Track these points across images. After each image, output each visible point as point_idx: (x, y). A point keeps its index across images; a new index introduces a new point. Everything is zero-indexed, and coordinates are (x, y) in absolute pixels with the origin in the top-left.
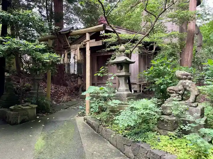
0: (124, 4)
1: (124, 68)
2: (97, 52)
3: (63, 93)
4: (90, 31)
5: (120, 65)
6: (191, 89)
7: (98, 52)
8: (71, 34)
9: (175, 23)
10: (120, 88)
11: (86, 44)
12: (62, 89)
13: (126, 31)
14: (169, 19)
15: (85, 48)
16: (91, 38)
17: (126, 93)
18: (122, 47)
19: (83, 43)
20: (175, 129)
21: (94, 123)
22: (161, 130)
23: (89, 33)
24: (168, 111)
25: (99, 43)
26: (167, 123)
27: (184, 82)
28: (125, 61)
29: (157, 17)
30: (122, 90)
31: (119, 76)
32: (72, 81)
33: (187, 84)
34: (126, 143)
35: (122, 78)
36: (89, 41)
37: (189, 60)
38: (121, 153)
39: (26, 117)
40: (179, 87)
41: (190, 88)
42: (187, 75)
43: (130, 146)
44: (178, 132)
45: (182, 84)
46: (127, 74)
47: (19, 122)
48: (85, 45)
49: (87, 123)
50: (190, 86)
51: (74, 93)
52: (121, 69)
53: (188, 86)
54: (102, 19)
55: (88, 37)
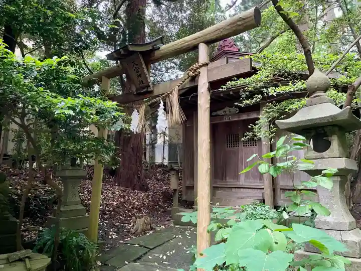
3: (136, 208)
4: (208, 38)
7: (216, 115)
8: (157, 53)
11: (198, 75)
12: (137, 197)
19: (188, 73)
23: (208, 43)
25: (242, 67)
32: (158, 180)
36: (207, 64)
48: (194, 79)
51: (160, 206)
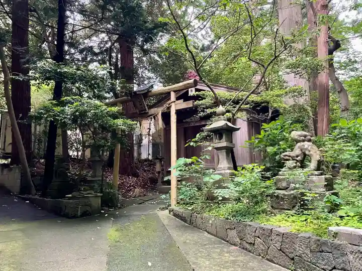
0: (221, 53)
1: (224, 137)
2: (184, 121)
3: (132, 186)
4: (175, 89)
5: (219, 134)
6: (311, 153)
7: (186, 122)
8: (150, 94)
9: (298, 75)
10: (220, 166)
11: (171, 107)
12: (132, 180)
13: (227, 90)
14: (288, 70)
15: (170, 112)
16: (178, 99)
17: (229, 171)
18: (221, 109)
19: (166, 106)
20: (294, 207)
21: (185, 213)
22: (276, 210)
23: (175, 91)
24: (284, 184)
25: (189, 104)
26: (283, 199)
27: (302, 145)
28: (225, 126)
29: (266, 67)
30: (224, 167)
31: (218, 149)
32: (145, 171)
33: (306, 146)
34: (229, 227)
35: (223, 151)
36: (175, 102)
37: (324, 128)
38: (223, 241)
39: (88, 208)
40: (297, 151)
41: (309, 151)
42: (305, 136)
43: (235, 228)
44: (299, 209)
45: (299, 147)
46: (230, 145)
47: (79, 215)
48: (169, 108)
49: (175, 215)
50: (309, 148)
51: (149, 186)
52: (221, 138)
53: (306, 149)
54: (192, 74)
55: (173, 96)
